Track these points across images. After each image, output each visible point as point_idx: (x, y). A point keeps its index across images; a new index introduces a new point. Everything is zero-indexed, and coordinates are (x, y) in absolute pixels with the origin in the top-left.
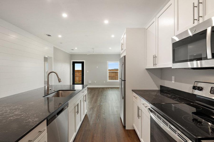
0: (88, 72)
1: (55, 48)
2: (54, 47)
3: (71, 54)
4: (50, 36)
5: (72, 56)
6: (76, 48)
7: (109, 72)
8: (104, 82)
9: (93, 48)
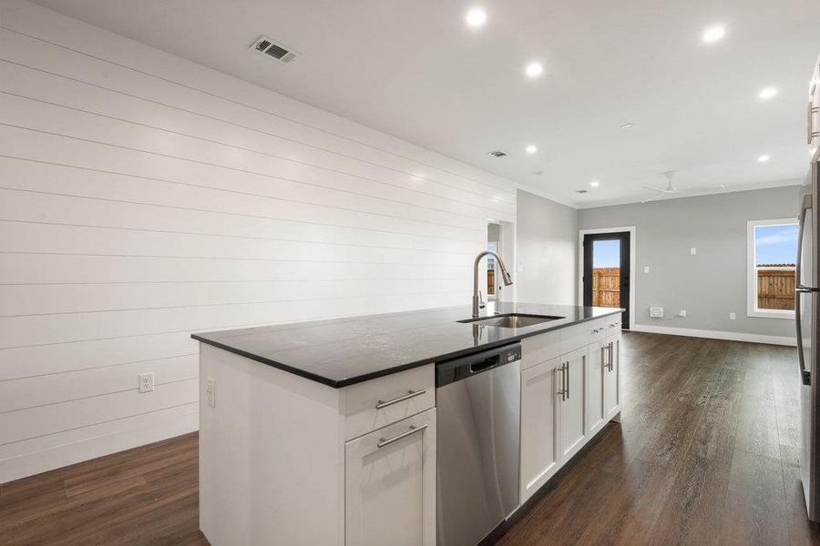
0: (647, 270)
1: (522, 195)
2: (519, 191)
3: (579, 210)
4: (502, 154)
5: (580, 215)
6: (595, 184)
7: (760, 272)
8: (733, 316)
9: (668, 174)
